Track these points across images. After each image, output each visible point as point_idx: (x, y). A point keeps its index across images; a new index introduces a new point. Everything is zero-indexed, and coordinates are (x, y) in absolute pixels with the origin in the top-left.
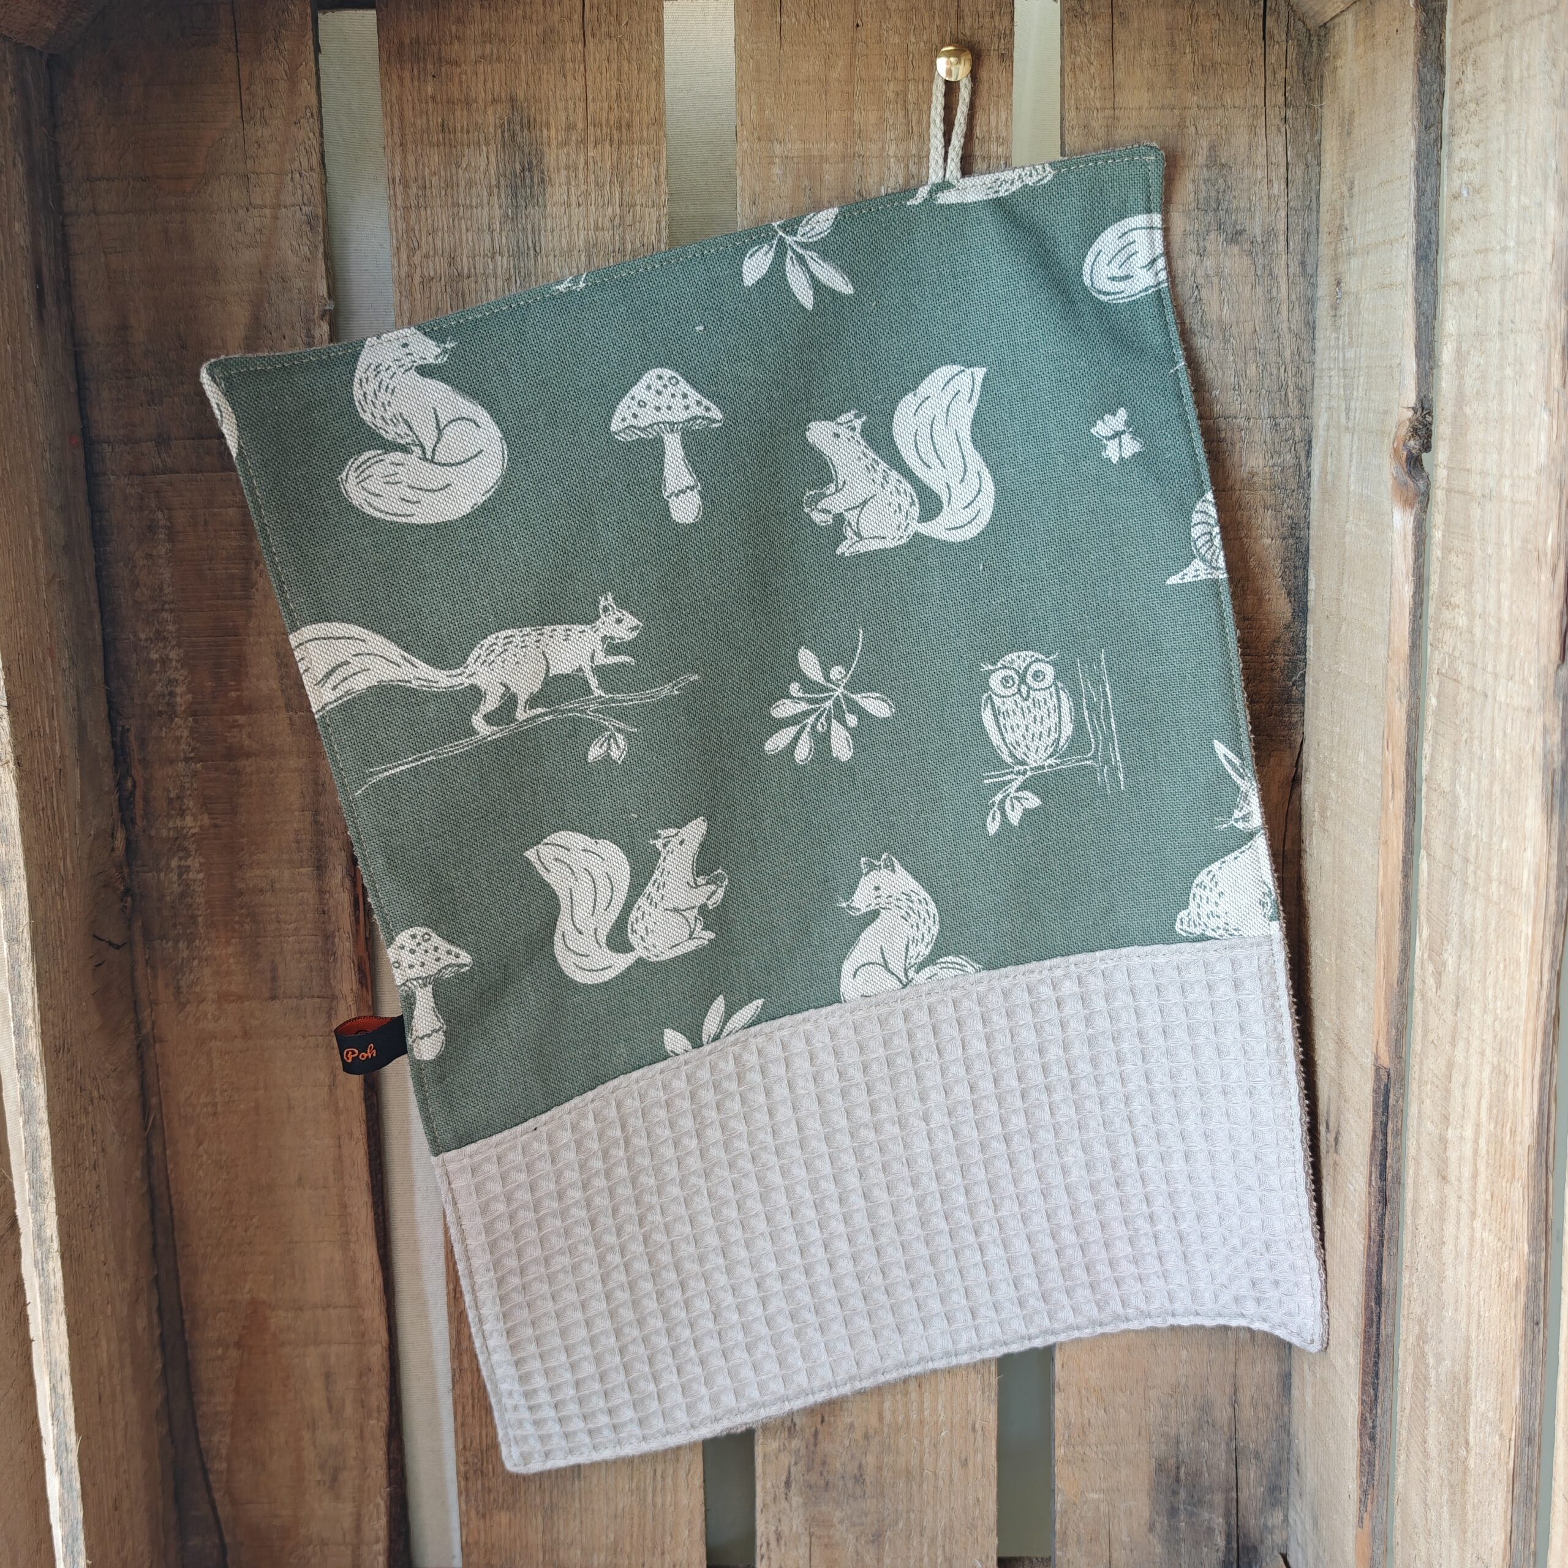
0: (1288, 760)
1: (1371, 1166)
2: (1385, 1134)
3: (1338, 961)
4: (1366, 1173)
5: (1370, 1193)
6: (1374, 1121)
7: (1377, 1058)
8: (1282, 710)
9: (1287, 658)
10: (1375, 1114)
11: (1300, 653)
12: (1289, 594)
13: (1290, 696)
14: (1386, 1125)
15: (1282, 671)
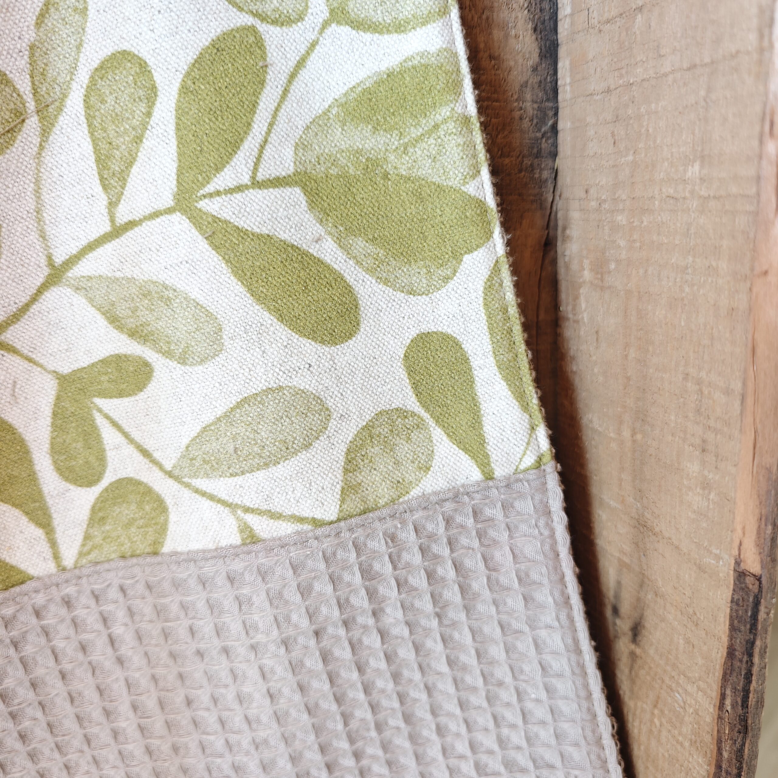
0: (540, 222)
1: (723, 687)
2: (750, 655)
3: (639, 437)
4: (715, 694)
5: (720, 718)
6: (731, 638)
7: (738, 563)
8: (532, 165)
9: (536, 106)
10: (733, 629)
11: (548, 100)
12: (535, 30)
13: (540, 151)
14: (753, 643)
15: (531, 120)
